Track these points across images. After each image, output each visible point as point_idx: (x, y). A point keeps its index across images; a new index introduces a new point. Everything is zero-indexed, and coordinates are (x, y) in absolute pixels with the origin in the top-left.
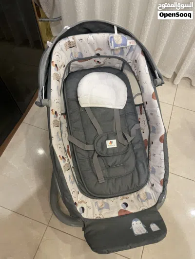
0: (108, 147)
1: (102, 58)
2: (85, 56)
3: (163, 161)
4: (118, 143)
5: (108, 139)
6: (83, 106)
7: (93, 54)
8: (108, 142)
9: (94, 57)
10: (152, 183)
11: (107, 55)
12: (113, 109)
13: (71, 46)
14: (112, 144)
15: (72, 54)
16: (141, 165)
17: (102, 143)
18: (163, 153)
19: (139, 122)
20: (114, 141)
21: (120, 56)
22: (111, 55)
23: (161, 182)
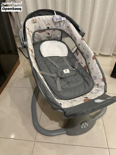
0: (65, 73)
1: (50, 30)
2: (42, 29)
3: (99, 69)
4: (70, 70)
5: (64, 69)
6: (45, 56)
7: (46, 28)
8: (64, 71)
9: (46, 30)
10: (97, 84)
11: (53, 28)
12: (62, 57)
13: (34, 22)
14: (67, 71)
15: (35, 27)
16: (87, 78)
17: (61, 72)
18: (97, 65)
19: (78, 60)
20: (68, 70)
21: (59, 28)
22: (55, 28)
23: (102, 80)
